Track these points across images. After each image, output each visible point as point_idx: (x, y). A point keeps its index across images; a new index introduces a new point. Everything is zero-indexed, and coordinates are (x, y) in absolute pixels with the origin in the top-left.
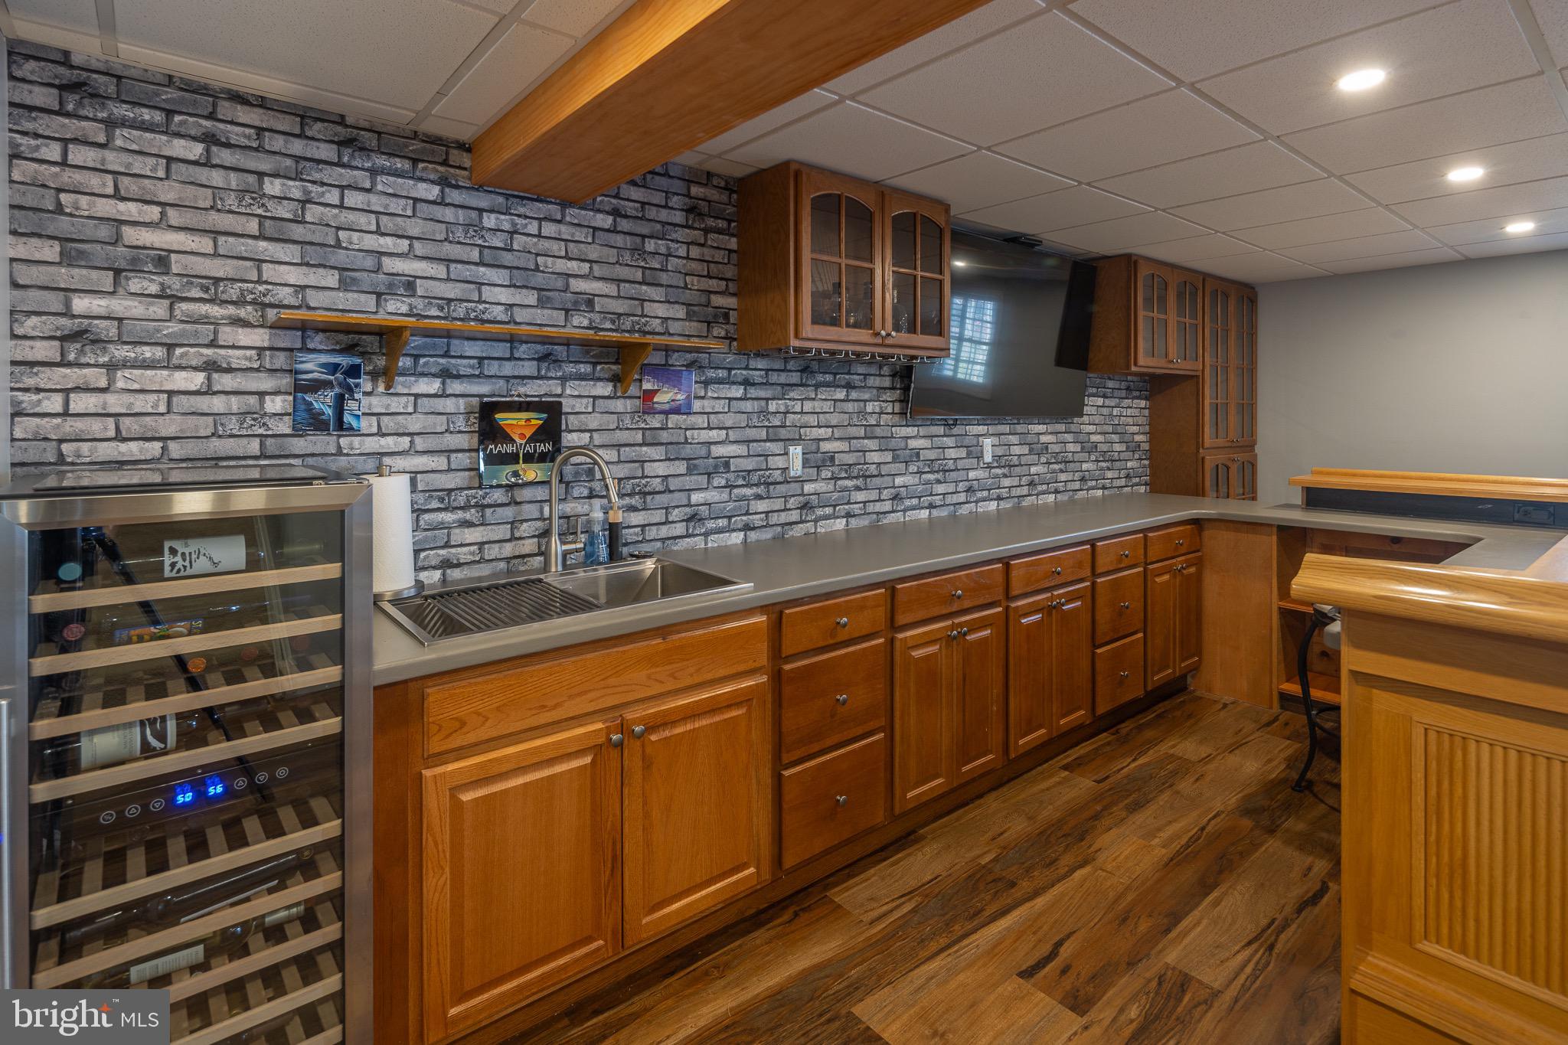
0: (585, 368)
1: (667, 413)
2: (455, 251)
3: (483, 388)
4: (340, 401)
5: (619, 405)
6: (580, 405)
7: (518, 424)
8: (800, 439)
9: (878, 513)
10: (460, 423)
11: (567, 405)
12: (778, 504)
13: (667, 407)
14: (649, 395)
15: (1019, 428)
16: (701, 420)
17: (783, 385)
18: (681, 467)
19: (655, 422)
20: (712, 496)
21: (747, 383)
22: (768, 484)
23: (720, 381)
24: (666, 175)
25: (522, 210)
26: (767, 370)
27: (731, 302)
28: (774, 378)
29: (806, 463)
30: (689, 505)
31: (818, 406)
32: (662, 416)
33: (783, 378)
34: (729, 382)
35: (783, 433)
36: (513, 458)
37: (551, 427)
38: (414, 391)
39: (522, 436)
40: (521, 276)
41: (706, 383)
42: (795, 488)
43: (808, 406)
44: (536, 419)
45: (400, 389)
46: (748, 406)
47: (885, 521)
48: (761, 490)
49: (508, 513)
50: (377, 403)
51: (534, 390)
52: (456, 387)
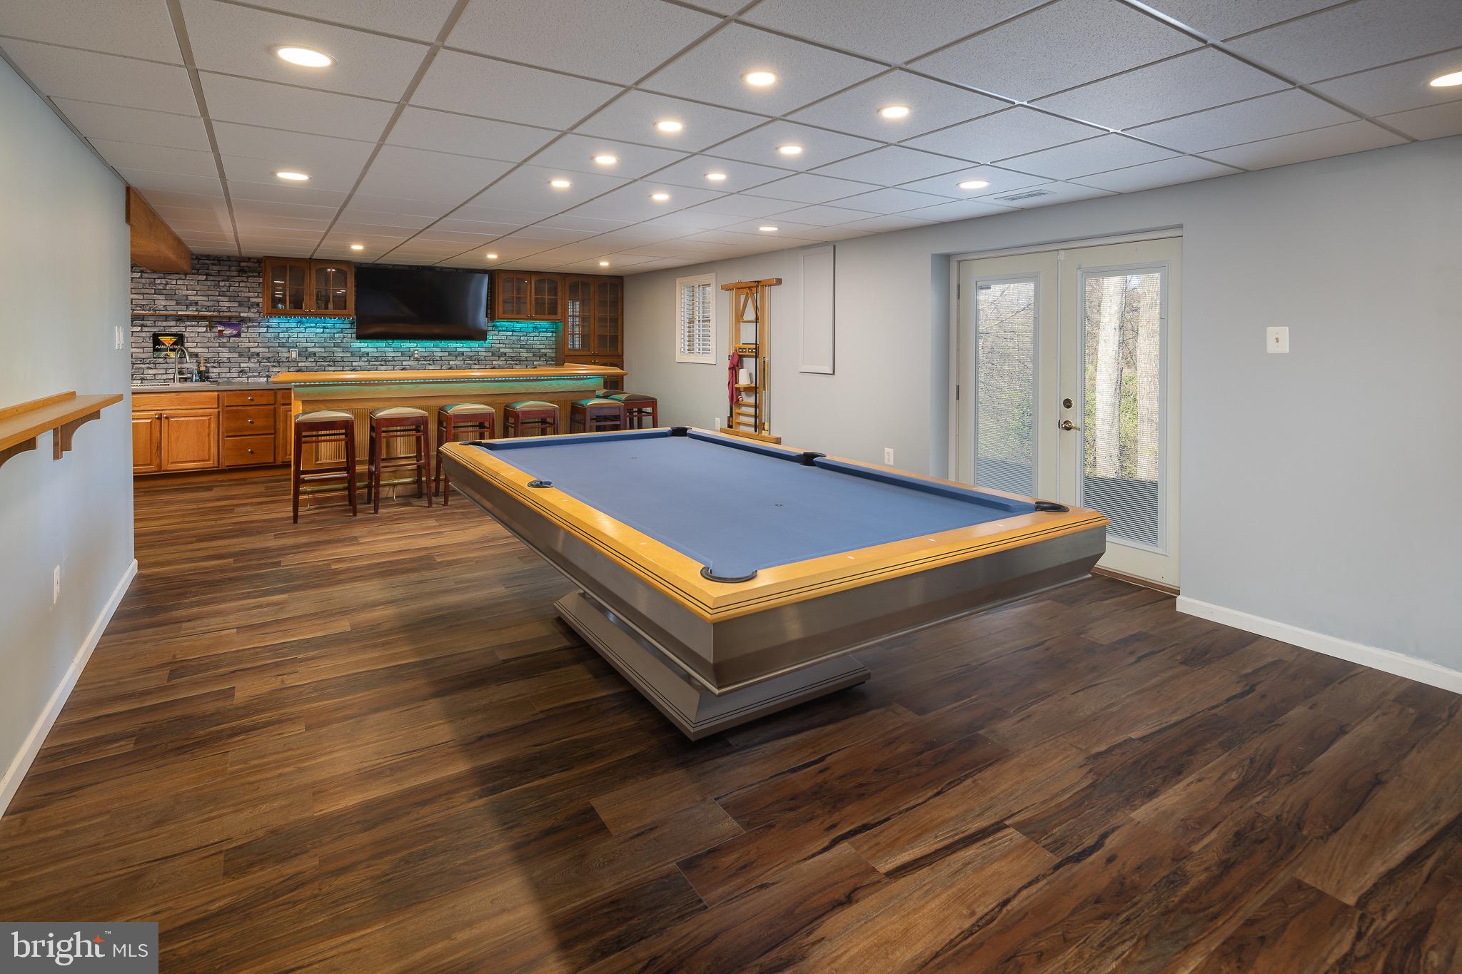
0: (195, 323)
1: (229, 337)
3: (155, 330)
5: (209, 335)
6: (193, 334)
7: (168, 341)
8: (296, 347)
10: (147, 340)
11: (186, 334)
12: (284, 368)
13: (228, 335)
14: (220, 331)
16: (246, 340)
17: (285, 328)
18: (236, 355)
19: (224, 340)
20: (251, 365)
21: (269, 327)
22: (279, 362)
23: (254, 326)
27: (260, 300)
29: (299, 355)
30: (240, 367)
32: (227, 338)
34: (259, 326)
35: (287, 344)
36: (166, 350)
37: (180, 339)
39: (169, 343)
40: (170, 297)
41: (248, 327)
42: (292, 363)
44: (174, 339)
46: (267, 334)
48: (276, 363)
49: (165, 366)
51: (174, 330)
52: (146, 329)
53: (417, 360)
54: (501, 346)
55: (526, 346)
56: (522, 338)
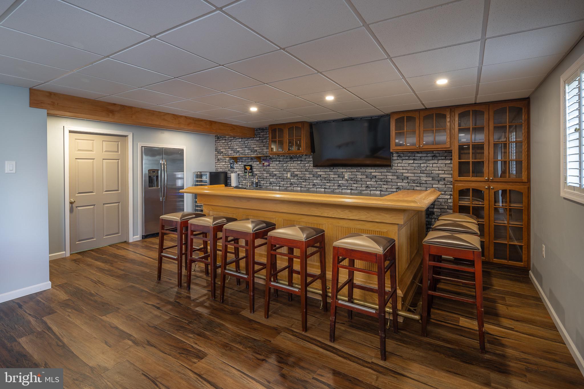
0: (256, 160)
2: (243, 147)
3: (246, 163)
4: (233, 165)
5: (260, 165)
6: (256, 165)
8: (290, 171)
9: (309, 188)
10: (243, 168)
11: (254, 165)
12: (286, 183)
13: (266, 165)
14: (264, 164)
15: (361, 170)
16: (272, 168)
17: (286, 161)
18: (268, 175)
20: (273, 180)
21: (279, 161)
23: (275, 161)
24: (266, 129)
25: (249, 140)
26: (283, 159)
28: (284, 160)
29: (291, 176)
30: (270, 181)
31: (294, 165)
32: (266, 167)
33: (286, 160)
34: (276, 161)
35: (286, 170)
37: (252, 168)
38: (239, 164)
39: (248, 169)
40: (249, 149)
41: (272, 161)
42: (289, 180)
43: (292, 165)
44: (250, 167)
45: (238, 164)
46: (280, 165)
47: (311, 190)
48: (282, 180)
50: (236, 165)
51: (250, 163)
53: (347, 180)
54: (404, 171)
55: (426, 172)
56: (422, 165)
